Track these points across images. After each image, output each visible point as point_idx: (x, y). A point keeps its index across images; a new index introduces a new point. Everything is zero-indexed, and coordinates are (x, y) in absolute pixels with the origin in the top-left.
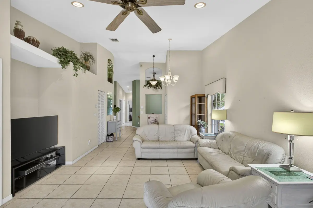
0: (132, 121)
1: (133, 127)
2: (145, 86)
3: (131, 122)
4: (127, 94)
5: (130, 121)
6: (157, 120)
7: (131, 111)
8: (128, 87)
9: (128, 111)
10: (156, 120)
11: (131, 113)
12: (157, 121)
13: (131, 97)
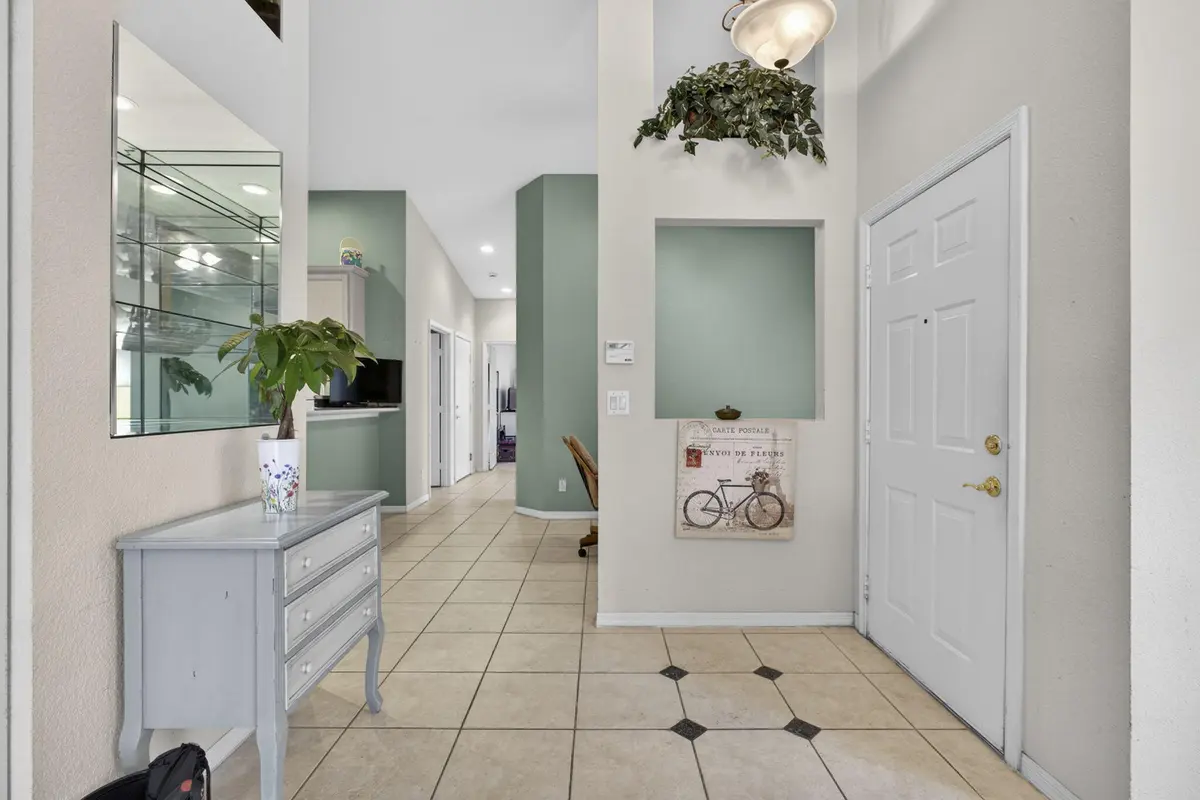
0: (514, 461)
1: (521, 510)
2: (654, 128)
3: (511, 467)
4: (482, 308)
5: (499, 461)
6: (776, 482)
7: (507, 403)
8: (487, 249)
9: (491, 405)
10: (760, 480)
11: (510, 421)
12: (773, 489)
13: (505, 326)
